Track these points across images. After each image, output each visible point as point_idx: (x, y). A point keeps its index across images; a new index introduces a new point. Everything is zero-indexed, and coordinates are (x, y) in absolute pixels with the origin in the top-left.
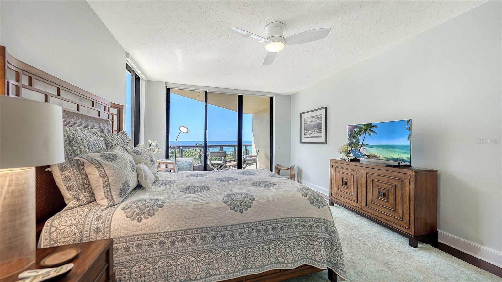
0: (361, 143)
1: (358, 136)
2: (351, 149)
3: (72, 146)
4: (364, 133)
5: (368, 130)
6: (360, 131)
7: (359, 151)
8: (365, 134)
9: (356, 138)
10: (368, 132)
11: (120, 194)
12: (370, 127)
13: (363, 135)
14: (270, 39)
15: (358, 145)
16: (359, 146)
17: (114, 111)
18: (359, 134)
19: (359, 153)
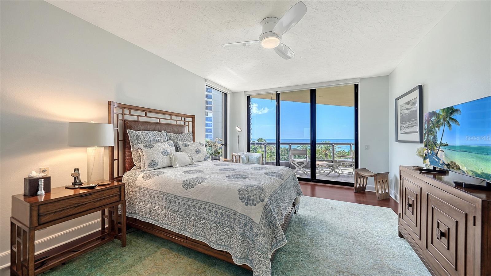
0: (439, 142)
1: (436, 129)
2: (428, 153)
3: (138, 140)
4: (442, 124)
5: (448, 119)
6: (438, 121)
7: (436, 155)
8: (443, 126)
9: (433, 132)
10: (448, 122)
11: (149, 166)
12: (451, 114)
13: (442, 128)
14: (263, 36)
15: (435, 145)
16: (436, 147)
17: (190, 120)
18: (437, 127)
19: (437, 160)
